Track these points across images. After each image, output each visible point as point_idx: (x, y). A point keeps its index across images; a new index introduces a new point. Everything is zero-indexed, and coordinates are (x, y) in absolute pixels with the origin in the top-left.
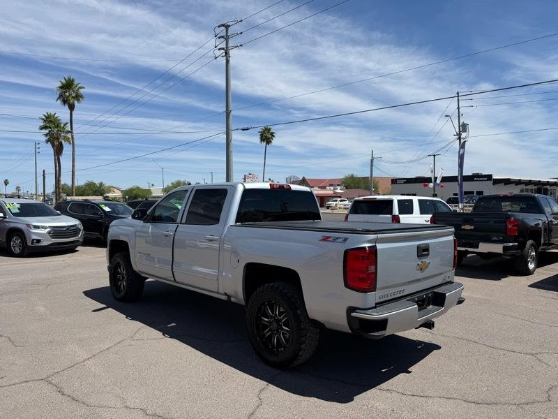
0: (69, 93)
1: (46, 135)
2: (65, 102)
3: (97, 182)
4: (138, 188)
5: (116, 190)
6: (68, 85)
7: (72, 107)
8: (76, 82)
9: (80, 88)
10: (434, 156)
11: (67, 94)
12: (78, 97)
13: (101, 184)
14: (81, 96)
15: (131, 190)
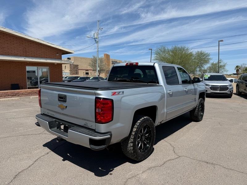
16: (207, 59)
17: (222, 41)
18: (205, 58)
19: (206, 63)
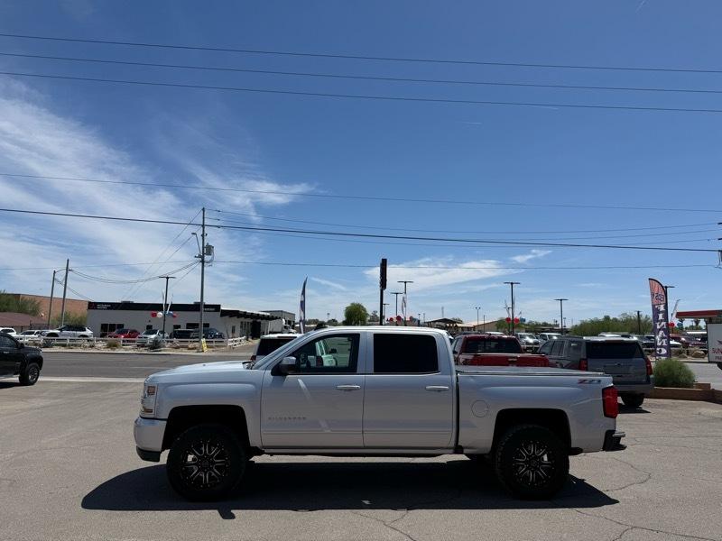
10: (168, 278)
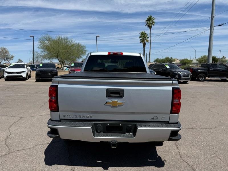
0: (150, 22)
1: (140, 40)
2: (148, 26)
3: (170, 57)
4: (187, 59)
5: (177, 60)
6: (150, 19)
7: (150, 28)
8: (152, 17)
9: (154, 19)
11: (149, 23)
12: (153, 23)
13: (171, 58)
14: (154, 22)
15: (183, 60)
16: (84, 51)
17: (98, 36)
18: (82, 50)
19: (84, 54)
